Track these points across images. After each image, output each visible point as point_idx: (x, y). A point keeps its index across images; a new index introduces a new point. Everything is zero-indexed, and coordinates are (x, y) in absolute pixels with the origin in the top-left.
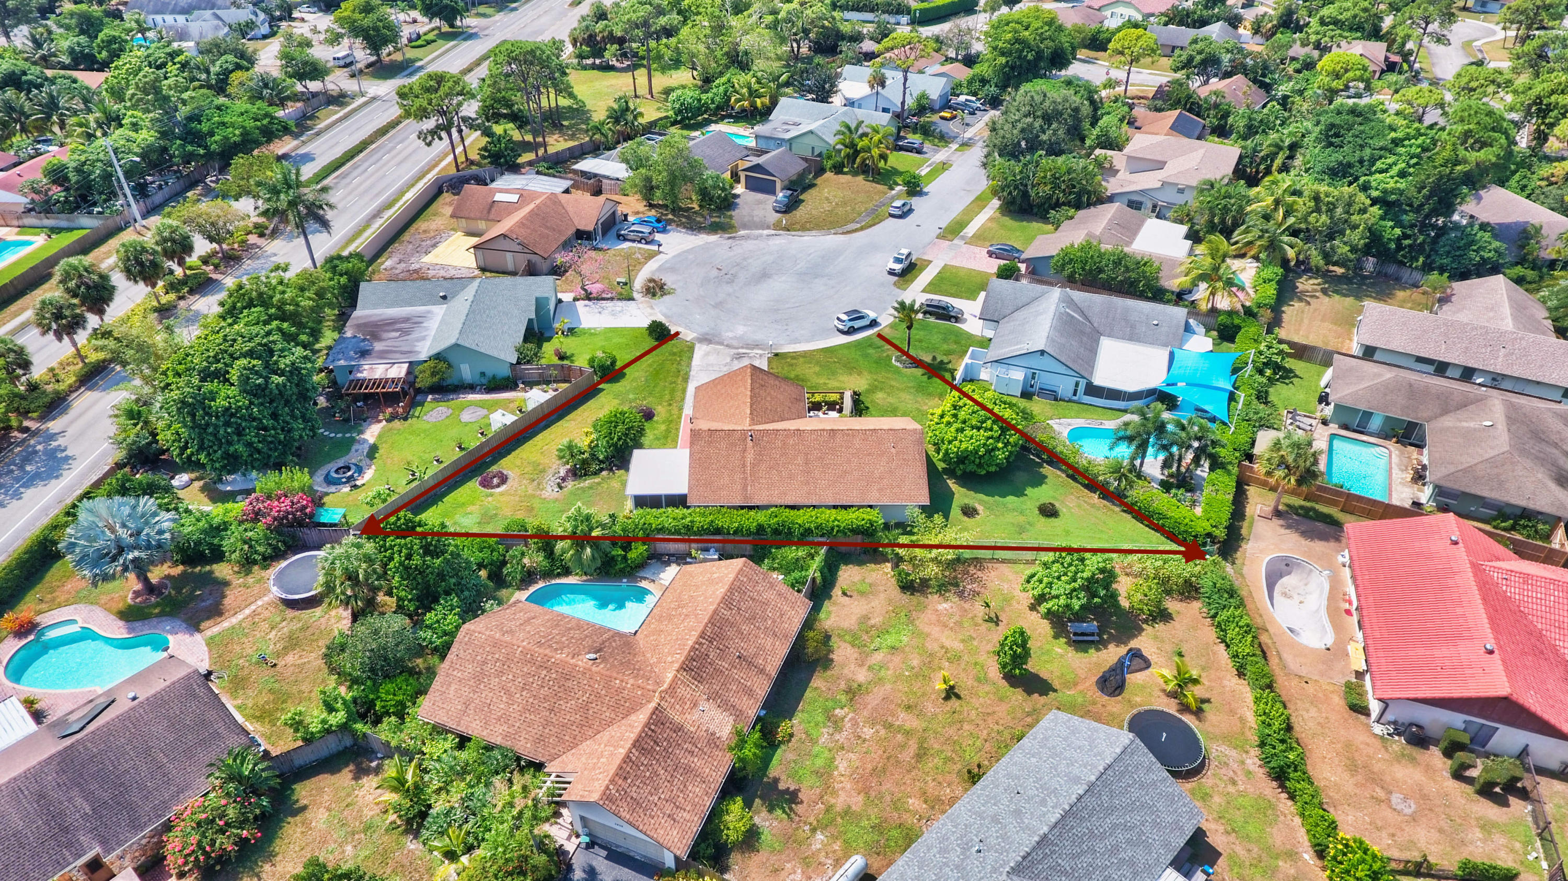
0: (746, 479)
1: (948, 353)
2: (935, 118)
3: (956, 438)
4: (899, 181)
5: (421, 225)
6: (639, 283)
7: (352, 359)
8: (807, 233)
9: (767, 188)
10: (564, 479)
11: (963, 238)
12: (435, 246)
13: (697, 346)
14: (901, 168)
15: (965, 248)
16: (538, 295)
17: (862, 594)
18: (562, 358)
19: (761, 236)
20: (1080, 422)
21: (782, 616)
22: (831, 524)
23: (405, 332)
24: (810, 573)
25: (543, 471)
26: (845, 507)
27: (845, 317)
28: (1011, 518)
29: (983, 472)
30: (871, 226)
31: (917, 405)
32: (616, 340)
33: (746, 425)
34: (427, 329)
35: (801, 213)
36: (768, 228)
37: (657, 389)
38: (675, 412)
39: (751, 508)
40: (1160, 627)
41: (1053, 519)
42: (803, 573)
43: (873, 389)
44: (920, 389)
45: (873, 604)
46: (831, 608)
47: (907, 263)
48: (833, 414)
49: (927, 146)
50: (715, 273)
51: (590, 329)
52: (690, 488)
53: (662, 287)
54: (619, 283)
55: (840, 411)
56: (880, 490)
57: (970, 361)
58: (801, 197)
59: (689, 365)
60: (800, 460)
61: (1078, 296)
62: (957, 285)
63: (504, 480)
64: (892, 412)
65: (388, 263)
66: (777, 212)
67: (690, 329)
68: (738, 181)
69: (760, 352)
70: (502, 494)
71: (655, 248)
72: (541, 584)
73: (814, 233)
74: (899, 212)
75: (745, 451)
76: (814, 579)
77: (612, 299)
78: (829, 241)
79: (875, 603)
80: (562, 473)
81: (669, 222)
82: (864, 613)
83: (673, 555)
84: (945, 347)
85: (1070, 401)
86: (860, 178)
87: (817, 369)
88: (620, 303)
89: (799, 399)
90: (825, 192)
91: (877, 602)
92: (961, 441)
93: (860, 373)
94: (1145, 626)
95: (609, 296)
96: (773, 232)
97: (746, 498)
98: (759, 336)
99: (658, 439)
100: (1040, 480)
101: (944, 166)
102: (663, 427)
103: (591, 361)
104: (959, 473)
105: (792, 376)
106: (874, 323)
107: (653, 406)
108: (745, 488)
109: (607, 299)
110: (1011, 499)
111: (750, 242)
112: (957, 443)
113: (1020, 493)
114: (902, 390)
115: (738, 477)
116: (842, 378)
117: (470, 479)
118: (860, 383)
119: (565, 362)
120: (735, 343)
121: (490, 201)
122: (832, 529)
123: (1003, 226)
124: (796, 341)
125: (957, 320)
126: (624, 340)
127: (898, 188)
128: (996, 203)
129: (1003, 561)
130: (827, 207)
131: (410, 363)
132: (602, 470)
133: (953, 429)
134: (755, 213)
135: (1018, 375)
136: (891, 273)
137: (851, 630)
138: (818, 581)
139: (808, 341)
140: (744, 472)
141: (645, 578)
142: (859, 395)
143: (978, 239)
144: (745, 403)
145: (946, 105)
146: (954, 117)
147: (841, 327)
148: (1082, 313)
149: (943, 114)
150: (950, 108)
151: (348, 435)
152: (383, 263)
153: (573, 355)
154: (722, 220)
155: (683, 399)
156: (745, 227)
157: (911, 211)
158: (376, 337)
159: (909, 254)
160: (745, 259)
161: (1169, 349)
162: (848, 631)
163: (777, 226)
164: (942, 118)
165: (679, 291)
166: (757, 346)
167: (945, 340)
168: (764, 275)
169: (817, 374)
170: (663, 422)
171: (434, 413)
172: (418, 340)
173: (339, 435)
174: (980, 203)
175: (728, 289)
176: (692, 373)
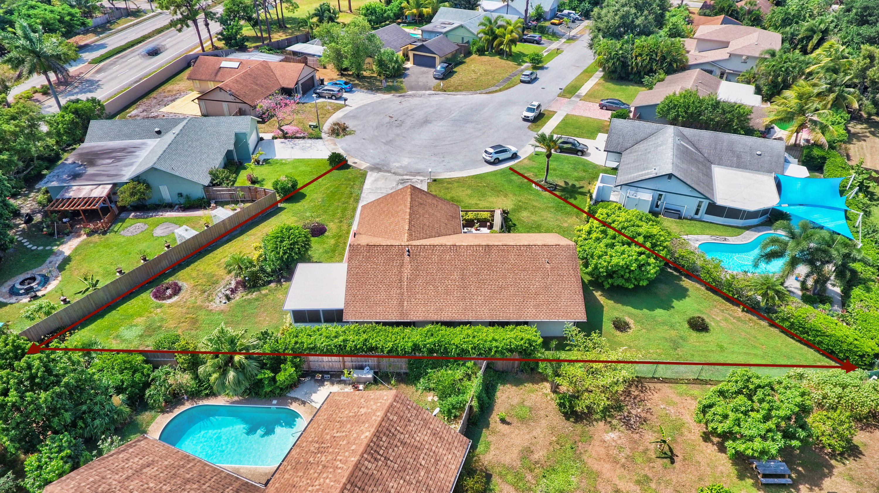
0: (403, 294)
1: (579, 179)
2: (547, 24)
3: (606, 253)
4: (526, 59)
5: (168, 87)
6: (327, 126)
7: (64, 181)
8: (459, 93)
9: (430, 63)
10: (233, 291)
11: (578, 96)
12: (174, 100)
13: (369, 173)
14: (526, 52)
15: (581, 103)
16: (237, 131)
17: (523, 420)
18: (254, 182)
19: (424, 95)
20: (705, 238)
21: (437, 461)
22: (487, 345)
23: (118, 159)
24: (468, 397)
25: (216, 282)
26: (503, 324)
27: (491, 151)
28: (663, 332)
29: (631, 286)
30: (507, 89)
31: (558, 223)
32: (302, 168)
33: (404, 240)
34: (137, 157)
35: (454, 80)
36: (430, 89)
37: (331, 209)
38: (345, 227)
39: (407, 324)
40: (850, 463)
41: (704, 334)
42: (460, 398)
43: (518, 209)
44: (558, 209)
45: (534, 433)
46: (491, 438)
47: (538, 112)
48: (485, 230)
49: (544, 39)
50: (388, 119)
51: (281, 160)
52: (347, 303)
53: (344, 129)
54: (310, 126)
55: (491, 227)
56: (537, 306)
57: (602, 185)
58: (455, 70)
59: (361, 188)
60: (456, 276)
61: (688, 131)
62: (579, 128)
63: (177, 290)
64: (537, 228)
65: (134, 112)
66: (436, 79)
67: (364, 160)
68: (408, 60)
69: (421, 178)
70: (171, 306)
71: (342, 102)
72: (188, 406)
73: (464, 93)
74: (527, 79)
75: (402, 265)
76: (471, 407)
77: (304, 138)
78: (478, 98)
79: (537, 432)
80: (233, 286)
81: (355, 85)
82: (526, 444)
83: (327, 372)
84: (576, 174)
85: (692, 219)
86: (497, 58)
87: (469, 192)
88: (310, 141)
89: (454, 217)
90: (472, 67)
91: (539, 430)
92: (611, 256)
93: (506, 196)
94: (833, 462)
95: (302, 135)
96: (433, 92)
97: (402, 313)
98: (421, 166)
99: (326, 252)
100: (683, 293)
101: (558, 51)
102: (333, 241)
103: (276, 184)
104: (607, 286)
105: (448, 198)
106: (515, 156)
107: (326, 223)
108: (401, 304)
109: (300, 138)
110: (659, 312)
111: (415, 98)
112: (607, 258)
113: (668, 306)
114: (544, 210)
115: (394, 292)
116: (491, 199)
117: (147, 289)
118: (508, 204)
119: (257, 186)
120: (400, 171)
121: (217, 67)
122: (490, 349)
123: (608, 89)
124: (451, 170)
125: (583, 153)
126: (309, 169)
127: (526, 65)
128: (600, 74)
129: (665, 381)
130: (474, 76)
131: (115, 185)
132: (270, 282)
133: (602, 245)
134: (420, 80)
135: (647, 197)
136: (526, 119)
137: (513, 467)
138: (475, 409)
139: (461, 170)
140: (401, 288)
141: (295, 399)
142: (507, 213)
143: (590, 97)
144: (403, 219)
145: (555, 16)
146: (560, 24)
147: (488, 158)
148: (693, 145)
149: (553, 21)
150: (558, 17)
151: (48, 248)
152: (129, 113)
153: (263, 180)
154: (395, 84)
155: (353, 217)
156: (412, 88)
157: (536, 79)
158: (92, 163)
159: (539, 106)
160: (411, 110)
161: (773, 175)
162: (509, 468)
163: (437, 88)
164: (553, 24)
165: (358, 132)
166: (418, 173)
167: (575, 169)
168: (426, 121)
169: (470, 196)
170: (333, 237)
171: (131, 229)
172: (126, 166)
173: (41, 248)
174: (588, 73)
175: (398, 131)
176: (363, 195)
